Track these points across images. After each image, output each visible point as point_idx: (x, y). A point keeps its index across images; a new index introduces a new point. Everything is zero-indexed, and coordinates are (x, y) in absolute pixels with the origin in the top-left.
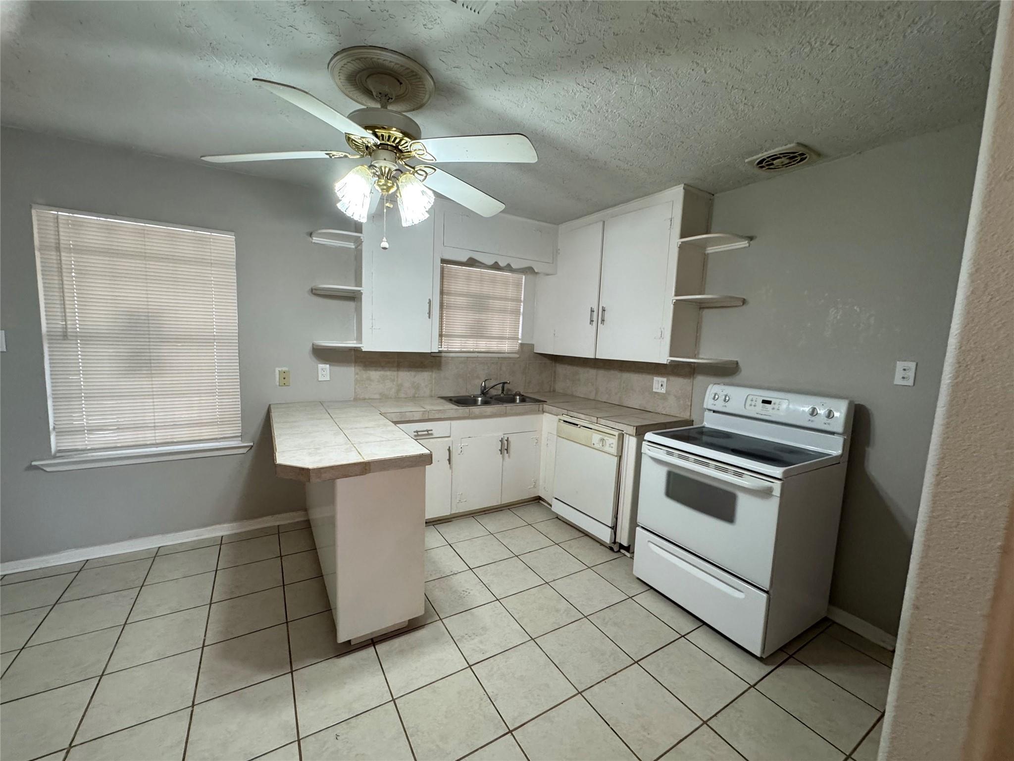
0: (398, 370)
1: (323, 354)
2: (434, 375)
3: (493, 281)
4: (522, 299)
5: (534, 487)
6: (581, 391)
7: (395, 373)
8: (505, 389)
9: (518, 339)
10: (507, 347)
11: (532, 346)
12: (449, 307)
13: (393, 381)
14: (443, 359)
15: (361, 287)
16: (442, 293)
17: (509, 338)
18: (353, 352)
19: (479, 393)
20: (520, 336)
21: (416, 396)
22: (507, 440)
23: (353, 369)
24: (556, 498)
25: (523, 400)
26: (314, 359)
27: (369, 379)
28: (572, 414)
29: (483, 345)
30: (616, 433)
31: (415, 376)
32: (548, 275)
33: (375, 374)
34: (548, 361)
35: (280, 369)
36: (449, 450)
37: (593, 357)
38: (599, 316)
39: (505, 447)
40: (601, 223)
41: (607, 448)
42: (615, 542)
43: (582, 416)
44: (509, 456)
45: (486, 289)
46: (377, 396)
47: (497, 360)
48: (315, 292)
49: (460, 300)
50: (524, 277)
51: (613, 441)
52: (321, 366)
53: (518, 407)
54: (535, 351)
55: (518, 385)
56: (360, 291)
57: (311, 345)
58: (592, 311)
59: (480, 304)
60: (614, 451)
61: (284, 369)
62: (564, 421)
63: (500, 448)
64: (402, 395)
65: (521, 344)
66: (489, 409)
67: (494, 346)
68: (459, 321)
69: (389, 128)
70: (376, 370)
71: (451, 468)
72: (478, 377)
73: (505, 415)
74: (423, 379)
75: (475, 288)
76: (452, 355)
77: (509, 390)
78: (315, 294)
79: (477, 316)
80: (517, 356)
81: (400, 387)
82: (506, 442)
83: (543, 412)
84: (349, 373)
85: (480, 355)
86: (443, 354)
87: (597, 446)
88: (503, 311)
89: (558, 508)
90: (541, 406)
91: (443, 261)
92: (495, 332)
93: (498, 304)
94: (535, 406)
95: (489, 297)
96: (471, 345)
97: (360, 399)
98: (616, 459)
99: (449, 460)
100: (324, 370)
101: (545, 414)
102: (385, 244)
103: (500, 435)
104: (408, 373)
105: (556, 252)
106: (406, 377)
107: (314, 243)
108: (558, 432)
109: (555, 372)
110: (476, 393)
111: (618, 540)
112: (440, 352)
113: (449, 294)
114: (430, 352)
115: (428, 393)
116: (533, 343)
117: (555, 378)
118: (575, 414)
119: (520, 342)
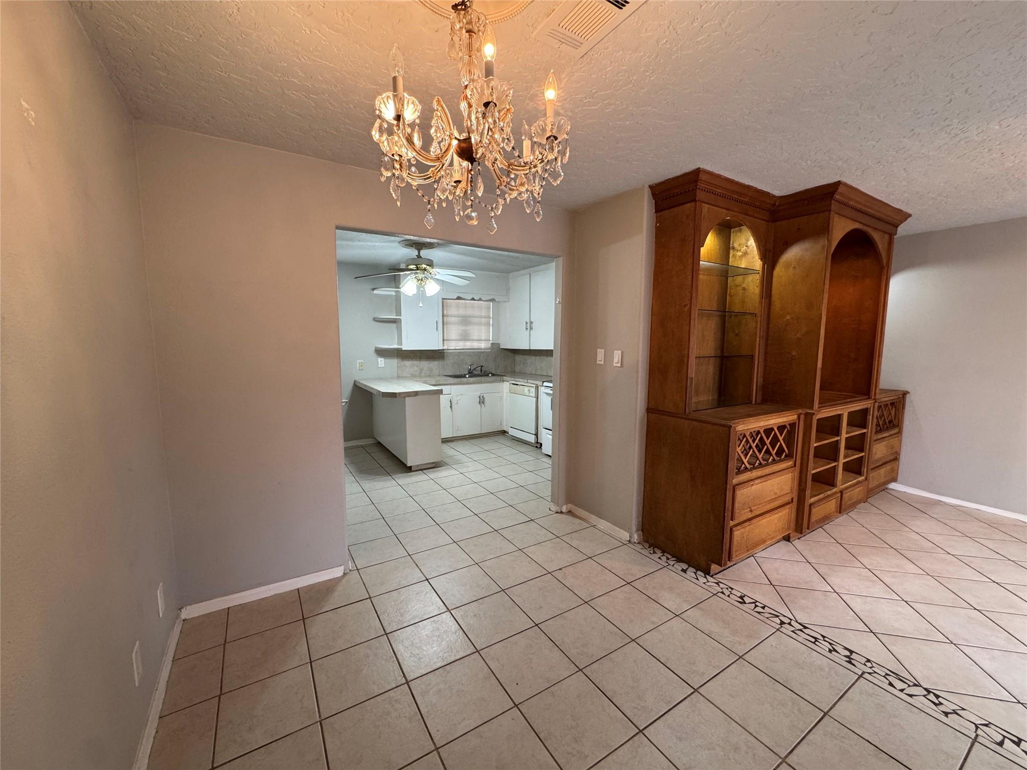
0: (420, 361)
1: (381, 353)
2: (440, 363)
3: (473, 307)
4: (491, 316)
5: (501, 424)
6: (529, 370)
7: (419, 362)
8: (483, 370)
9: (490, 341)
10: (483, 345)
11: (499, 344)
12: (447, 323)
13: (417, 366)
14: (445, 354)
15: (401, 316)
16: (443, 316)
17: (484, 340)
18: (396, 351)
19: (467, 373)
20: (491, 339)
21: (431, 375)
22: (483, 397)
23: (396, 360)
24: (511, 427)
25: (493, 375)
26: (376, 355)
27: (405, 366)
28: (516, 379)
29: (468, 345)
30: (534, 386)
31: (430, 364)
32: (505, 302)
33: (408, 363)
34: (510, 354)
35: (359, 361)
36: (451, 401)
37: (528, 348)
38: (530, 326)
39: (482, 401)
40: (528, 276)
41: (531, 394)
42: (537, 443)
43: (521, 380)
44: (484, 406)
45: (469, 312)
46: (409, 375)
47: (478, 353)
48: (376, 320)
49: (453, 319)
50: (491, 303)
51: (533, 390)
52: (380, 359)
53: (490, 378)
54: (501, 347)
55: (490, 366)
56: (400, 319)
57: (374, 348)
58: (527, 323)
59: (465, 321)
60: (533, 395)
61: (362, 361)
62: (513, 384)
63: (478, 401)
64: (423, 375)
65: (492, 343)
66: (472, 379)
67: (475, 345)
68: (454, 331)
69: (422, 265)
70: (408, 361)
71: (452, 411)
72: (466, 364)
73: (481, 383)
74: (434, 365)
75: (462, 312)
76: (450, 351)
77: (485, 371)
78: (376, 321)
79: (464, 328)
80: (490, 350)
81: (421, 370)
82: (482, 398)
83: (504, 381)
84: (394, 362)
85: (467, 351)
86: (445, 351)
87: (527, 394)
88: (480, 324)
89: (512, 432)
90: (502, 377)
91: (443, 299)
92: (476, 337)
93: (475, 320)
94: (498, 378)
95: (470, 317)
96: (461, 345)
97: (400, 377)
98: (535, 399)
99: (451, 407)
100: (381, 361)
101: (505, 382)
102: (421, 305)
103: (478, 394)
104: (427, 362)
105: (508, 290)
106: (425, 364)
107: (375, 294)
108: (510, 391)
109: (514, 360)
110: (465, 373)
111: (539, 441)
112: (443, 350)
113: (447, 316)
114: (438, 349)
115: (437, 373)
116: (499, 342)
117: (514, 363)
118: (518, 380)
119: (491, 342)
